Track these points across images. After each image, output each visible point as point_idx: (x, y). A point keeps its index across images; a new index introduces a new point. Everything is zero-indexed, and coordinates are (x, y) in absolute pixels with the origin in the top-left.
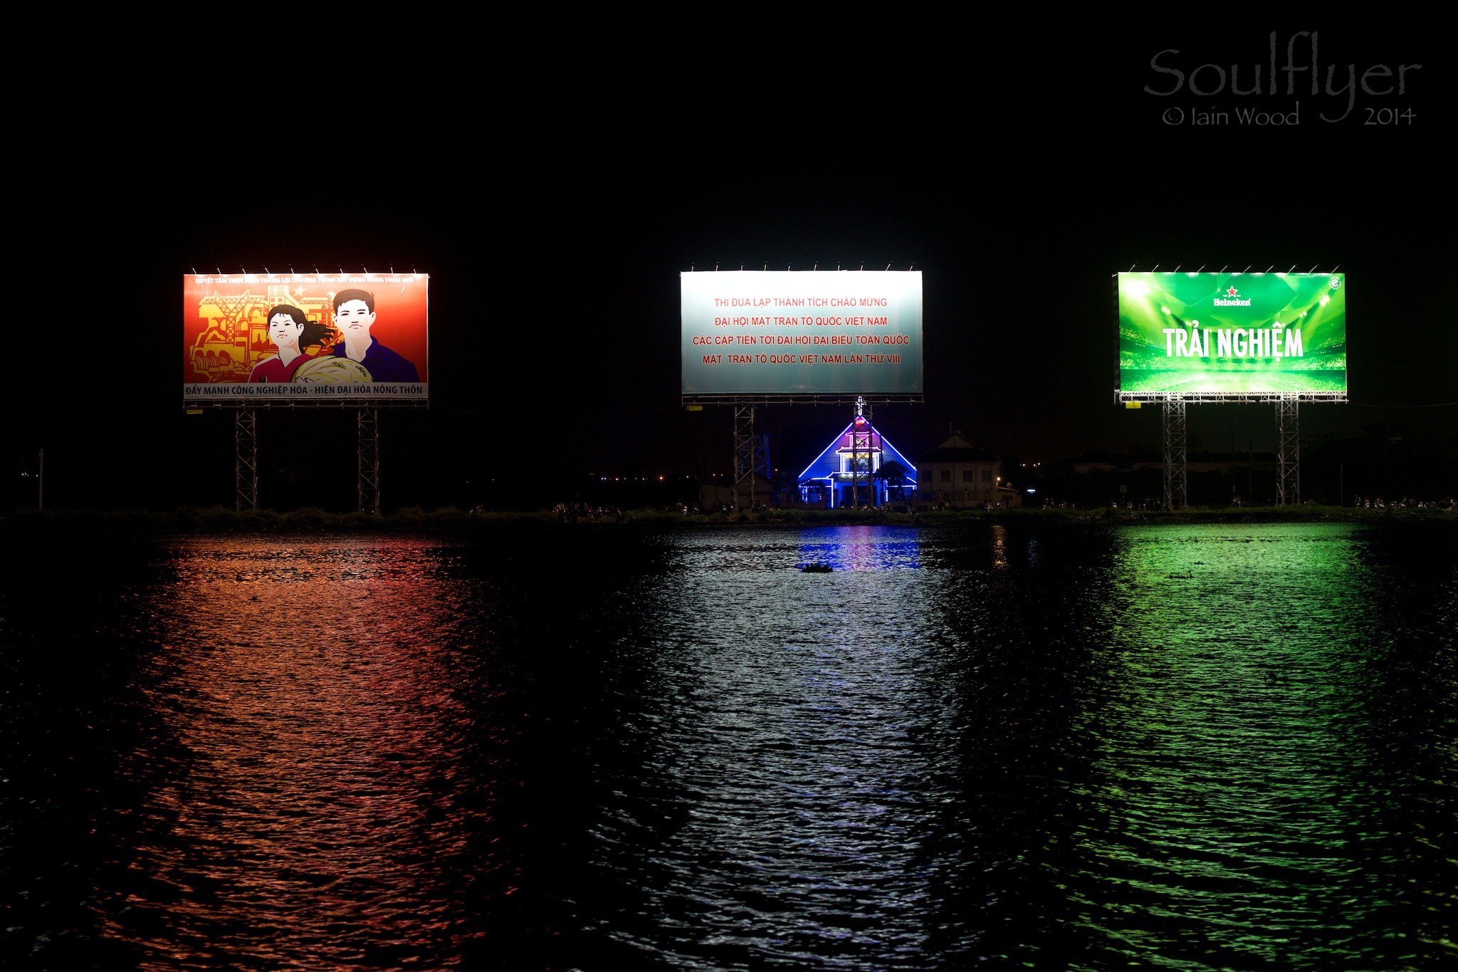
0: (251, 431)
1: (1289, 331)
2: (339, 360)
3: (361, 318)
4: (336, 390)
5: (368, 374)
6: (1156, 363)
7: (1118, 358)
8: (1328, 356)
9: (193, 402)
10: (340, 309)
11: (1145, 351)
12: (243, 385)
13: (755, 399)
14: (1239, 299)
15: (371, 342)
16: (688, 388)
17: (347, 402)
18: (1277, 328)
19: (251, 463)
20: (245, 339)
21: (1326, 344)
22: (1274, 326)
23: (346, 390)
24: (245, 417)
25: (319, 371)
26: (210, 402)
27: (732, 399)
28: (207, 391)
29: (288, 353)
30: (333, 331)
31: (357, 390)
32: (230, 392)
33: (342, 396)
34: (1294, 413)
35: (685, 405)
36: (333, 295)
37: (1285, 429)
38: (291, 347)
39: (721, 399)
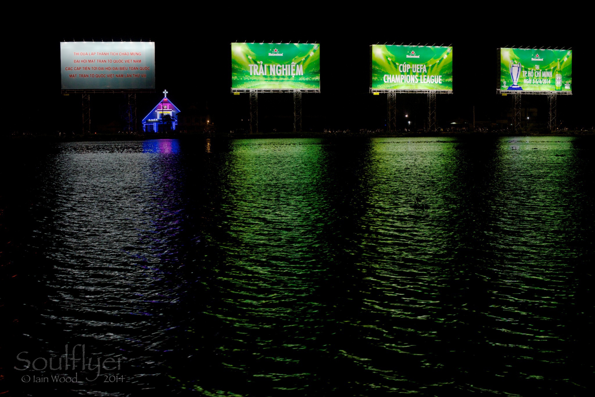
1: (298, 65)
6: (246, 77)
7: (231, 76)
8: (313, 75)
11: (242, 73)
13: (90, 91)
14: (279, 53)
16: (64, 87)
22: (292, 63)
27: (81, 91)
34: (299, 97)
37: (296, 103)
39: (76, 91)
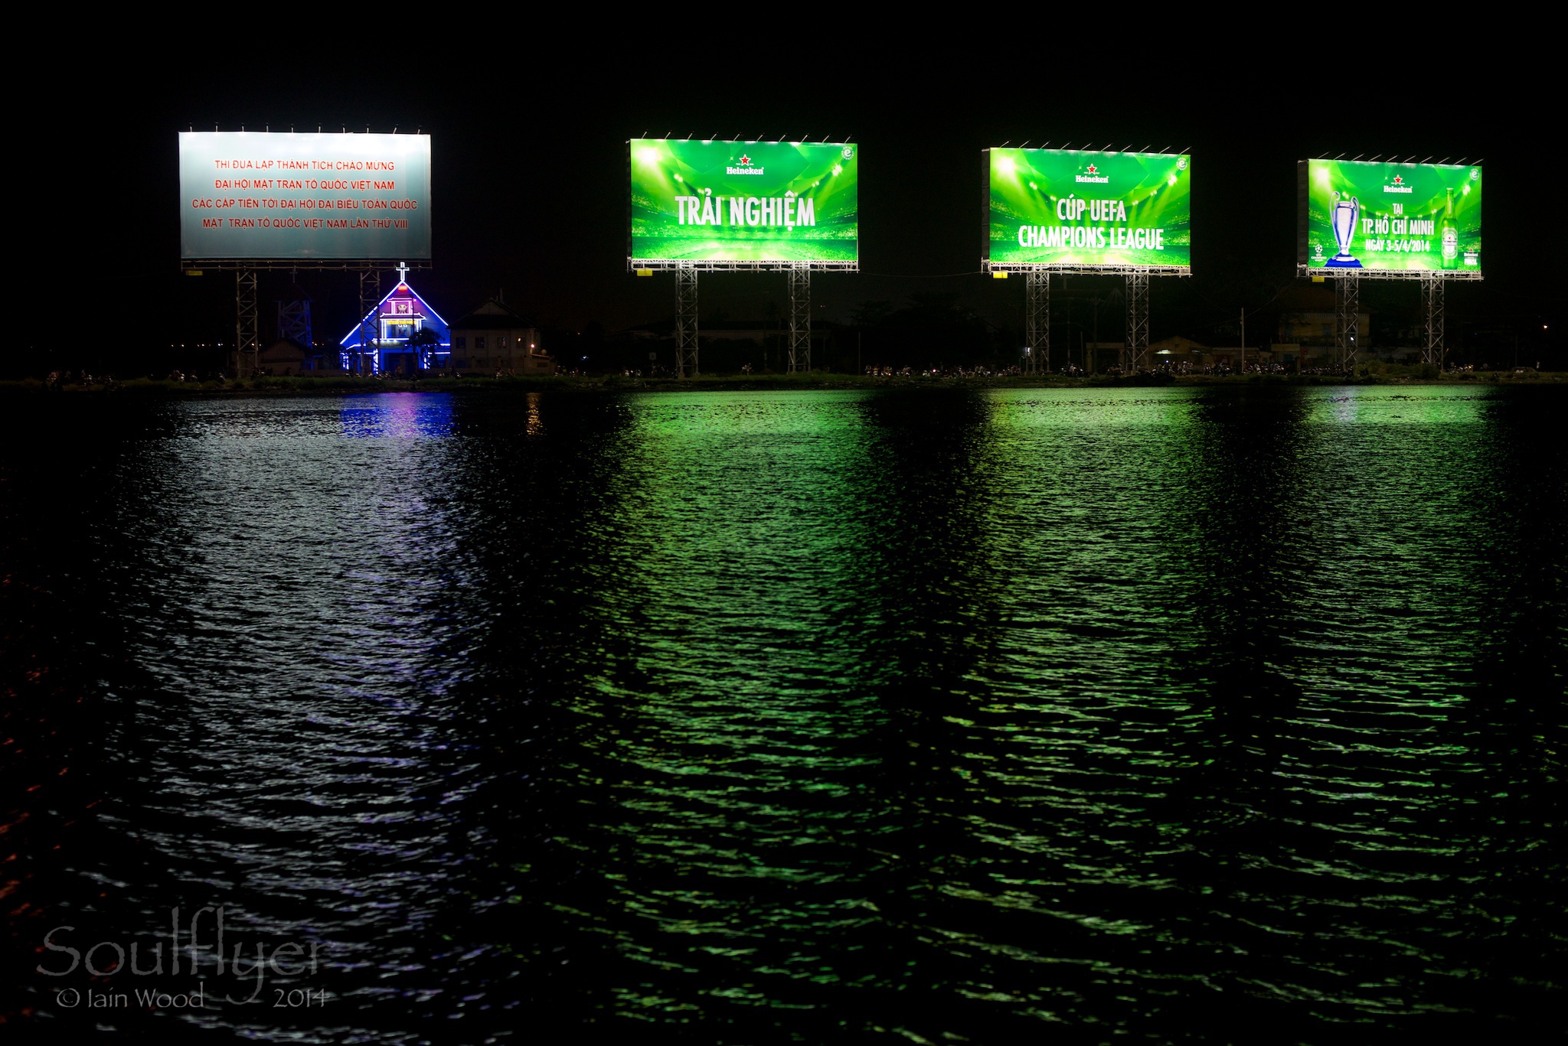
1: (801, 200)
6: (668, 231)
7: (630, 225)
8: (839, 226)
11: (658, 218)
13: (258, 264)
14: (752, 168)
16: (188, 253)
18: (789, 197)
21: (838, 214)
22: (786, 195)
27: (234, 264)
37: (797, 298)
39: (223, 264)
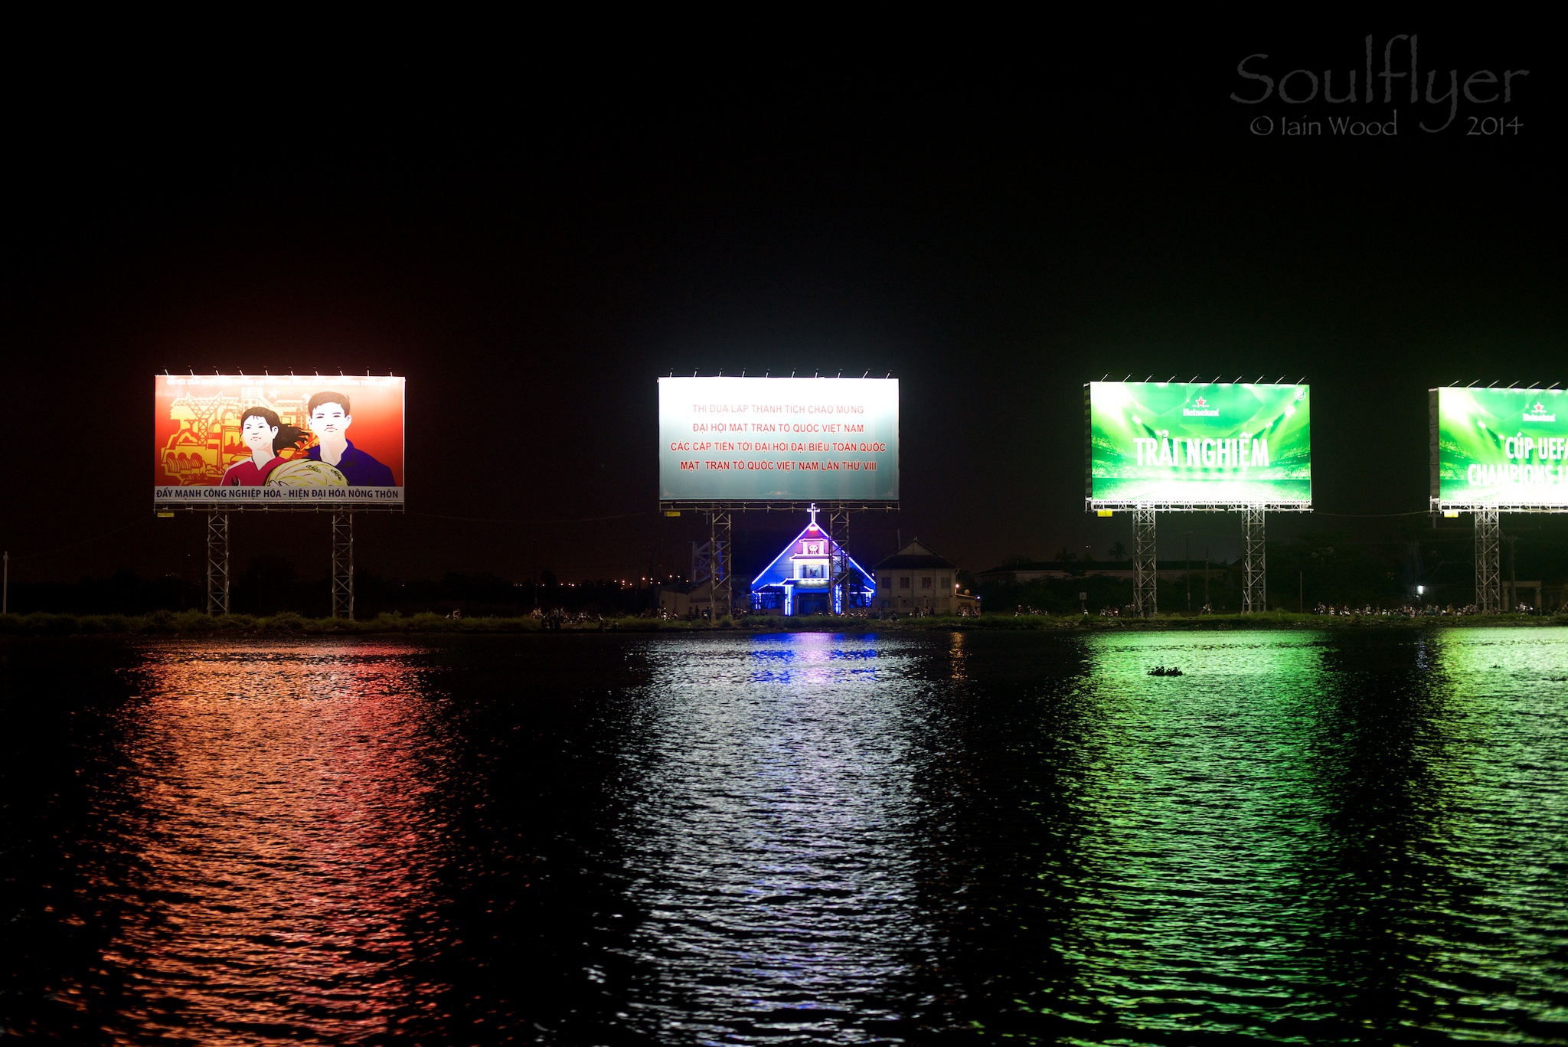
0: (223, 535)
1: (1255, 440)
2: (314, 463)
3: (337, 422)
4: (310, 494)
5: (343, 478)
6: (1125, 471)
7: (1090, 466)
8: (1293, 466)
9: (165, 506)
10: (315, 412)
11: (1116, 459)
12: (215, 488)
13: (733, 506)
14: (1208, 409)
15: (346, 445)
16: (666, 494)
17: (321, 506)
18: (1244, 438)
19: (223, 567)
20: (217, 442)
21: (1291, 454)
22: (1241, 436)
23: (320, 493)
24: (218, 521)
25: (294, 474)
26: (182, 506)
27: (709, 506)
28: (178, 494)
29: (262, 456)
30: (307, 434)
31: (331, 493)
32: (203, 495)
33: (317, 499)
34: (1260, 521)
35: (663, 511)
36: (308, 399)
37: (1252, 539)
38: (265, 450)
39: (698, 506)
